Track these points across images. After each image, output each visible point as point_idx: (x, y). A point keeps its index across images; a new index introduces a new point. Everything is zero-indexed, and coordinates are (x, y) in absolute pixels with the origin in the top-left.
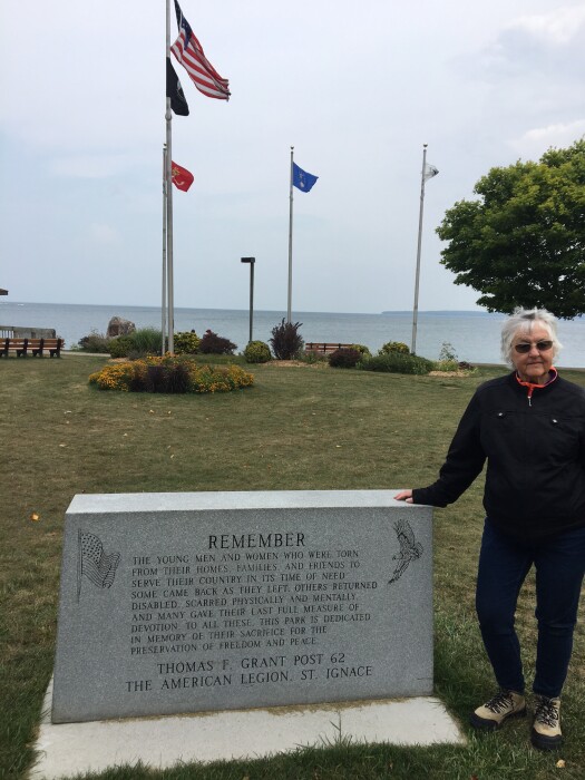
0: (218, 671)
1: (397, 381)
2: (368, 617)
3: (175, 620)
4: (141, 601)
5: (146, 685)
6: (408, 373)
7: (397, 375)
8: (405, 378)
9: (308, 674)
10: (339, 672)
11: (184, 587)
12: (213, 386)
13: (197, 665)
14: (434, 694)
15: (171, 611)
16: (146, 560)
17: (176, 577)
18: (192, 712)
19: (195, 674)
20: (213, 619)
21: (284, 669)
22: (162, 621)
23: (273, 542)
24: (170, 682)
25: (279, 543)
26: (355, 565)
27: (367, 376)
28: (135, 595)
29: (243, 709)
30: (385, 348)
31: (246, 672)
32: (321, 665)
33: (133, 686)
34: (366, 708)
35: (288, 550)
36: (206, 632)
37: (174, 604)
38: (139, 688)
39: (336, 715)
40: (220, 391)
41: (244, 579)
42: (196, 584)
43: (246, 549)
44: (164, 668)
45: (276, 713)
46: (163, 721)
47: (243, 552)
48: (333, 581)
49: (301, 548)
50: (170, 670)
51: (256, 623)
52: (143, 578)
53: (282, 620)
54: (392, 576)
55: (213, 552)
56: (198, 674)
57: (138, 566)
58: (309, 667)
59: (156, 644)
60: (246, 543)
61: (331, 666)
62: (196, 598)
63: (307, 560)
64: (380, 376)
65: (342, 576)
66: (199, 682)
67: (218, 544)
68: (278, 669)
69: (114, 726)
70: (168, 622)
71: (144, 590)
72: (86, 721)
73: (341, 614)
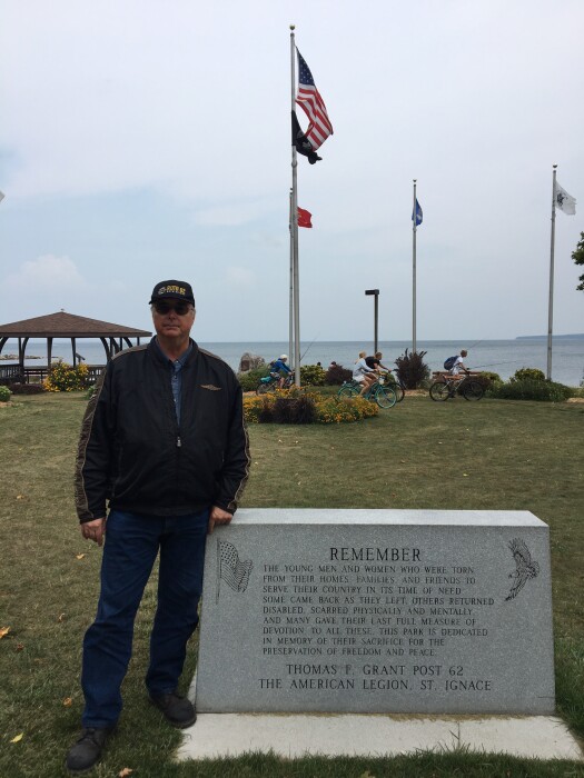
0: (341, 675)
1: (530, 409)
2: (485, 633)
3: (301, 625)
4: (272, 605)
5: (276, 684)
6: (544, 400)
7: (530, 403)
8: (540, 405)
9: (427, 684)
10: (458, 684)
11: (309, 595)
12: (339, 417)
13: (323, 668)
14: (556, 714)
15: (298, 616)
16: (275, 568)
17: (301, 585)
18: (318, 712)
19: (321, 677)
20: (335, 626)
21: (404, 678)
22: (290, 625)
23: (390, 557)
24: (297, 681)
25: (395, 557)
26: (471, 581)
27: (498, 405)
28: (266, 600)
29: (365, 713)
30: (518, 374)
31: (368, 678)
32: (440, 677)
33: (265, 683)
34: (486, 722)
35: (405, 564)
36: (329, 637)
37: (300, 610)
38: (270, 686)
39: (455, 726)
40: (345, 421)
41: (363, 590)
42: (320, 593)
43: (365, 562)
44: (293, 669)
45: (397, 719)
46: (292, 717)
47: (362, 564)
48: (450, 596)
49: (417, 563)
50: (298, 671)
51: (376, 632)
52: (272, 584)
53: (401, 630)
54: (508, 593)
55: (334, 563)
56: (324, 676)
57: (267, 573)
58: (427, 677)
59: (285, 646)
60: (365, 556)
61: (450, 678)
62: (320, 605)
63: (423, 574)
64: (512, 404)
65: (458, 591)
66: (324, 684)
67: (339, 555)
68: (398, 677)
69: (249, 719)
70: (295, 626)
71: (274, 594)
72: (225, 713)
73: (459, 628)
